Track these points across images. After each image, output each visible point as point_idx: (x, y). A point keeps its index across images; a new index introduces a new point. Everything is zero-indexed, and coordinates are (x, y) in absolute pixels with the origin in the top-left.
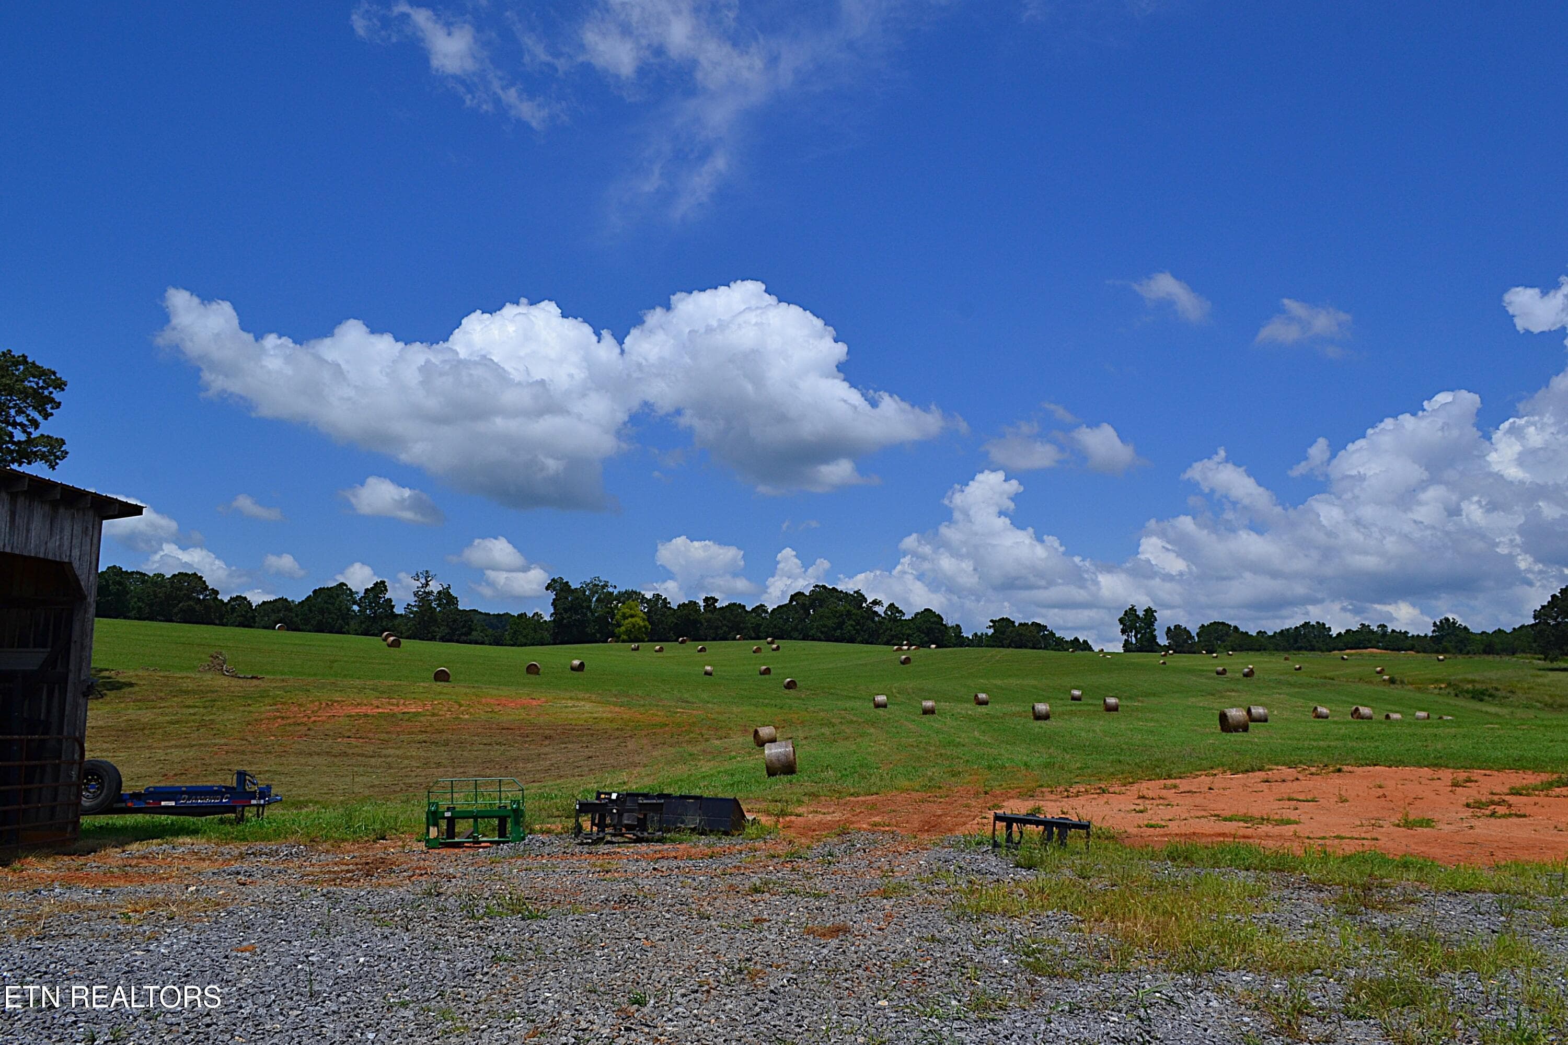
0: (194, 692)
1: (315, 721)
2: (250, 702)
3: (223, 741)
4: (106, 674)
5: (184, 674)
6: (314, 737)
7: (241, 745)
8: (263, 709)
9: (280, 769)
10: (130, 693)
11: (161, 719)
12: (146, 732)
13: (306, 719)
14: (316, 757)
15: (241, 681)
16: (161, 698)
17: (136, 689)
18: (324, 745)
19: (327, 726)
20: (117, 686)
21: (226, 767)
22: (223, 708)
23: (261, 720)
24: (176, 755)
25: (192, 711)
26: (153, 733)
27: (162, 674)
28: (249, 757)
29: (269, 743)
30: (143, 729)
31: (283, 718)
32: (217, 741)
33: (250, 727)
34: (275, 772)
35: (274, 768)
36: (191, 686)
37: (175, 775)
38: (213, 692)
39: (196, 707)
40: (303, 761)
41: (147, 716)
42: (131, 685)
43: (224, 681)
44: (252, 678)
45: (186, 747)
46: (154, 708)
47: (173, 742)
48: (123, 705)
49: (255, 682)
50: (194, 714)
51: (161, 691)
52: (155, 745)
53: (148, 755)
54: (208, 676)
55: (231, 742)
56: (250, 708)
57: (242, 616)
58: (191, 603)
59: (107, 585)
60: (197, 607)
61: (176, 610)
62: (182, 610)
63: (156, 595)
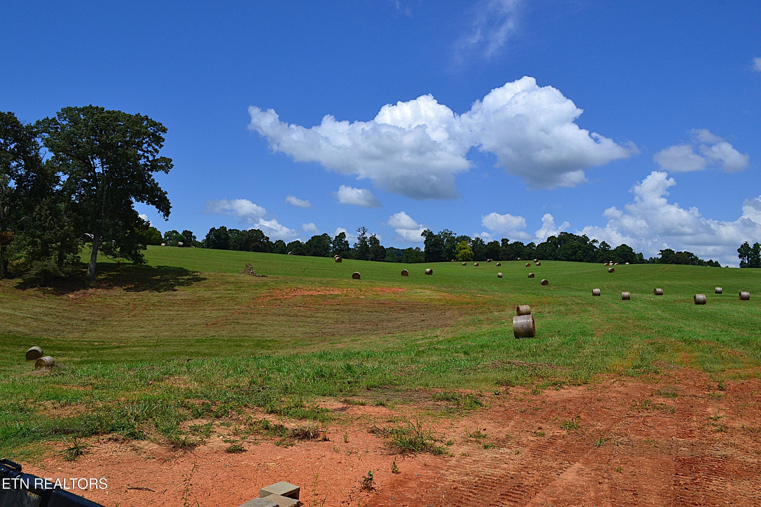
0: (232, 283)
1: (286, 298)
2: (257, 288)
3: (239, 307)
4: (196, 274)
5: (231, 274)
6: (283, 307)
7: (247, 310)
8: (263, 291)
9: (262, 322)
10: (203, 283)
11: (214, 296)
12: (205, 302)
13: (282, 297)
14: (281, 317)
15: (257, 277)
16: (217, 286)
17: (207, 281)
18: (287, 310)
19: (291, 301)
20: (198, 280)
21: (236, 321)
22: (244, 291)
23: (260, 297)
24: (215, 314)
25: (229, 292)
26: (208, 303)
27: (221, 274)
28: (248, 316)
29: (260, 309)
30: (204, 301)
31: (270, 296)
32: (236, 307)
33: (254, 300)
34: (260, 324)
35: (259, 322)
36: (232, 279)
37: (212, 324)
38: (241, 283)
39: (232, 290)
40: (274, 318)
41: (208, 294)
42: (205, 279)
43: (248, 278)
44: (262, 276)
45: (220, 310)
46: (212, 290)
47: (216, 308)
48: (198, 289)
49: (264, 278)
50: (229, 294)
51: (218, 282)
52: (207, 309)
53: (202, 314)
54: (242, 275)
55: (242, 308)
56: (257, 291)
57: (281, 249)
58: (257, 243)
59: (220, 235)
60: (260, 245)
61: (251, 247)
62: (253, 247)
63: (242, 240)
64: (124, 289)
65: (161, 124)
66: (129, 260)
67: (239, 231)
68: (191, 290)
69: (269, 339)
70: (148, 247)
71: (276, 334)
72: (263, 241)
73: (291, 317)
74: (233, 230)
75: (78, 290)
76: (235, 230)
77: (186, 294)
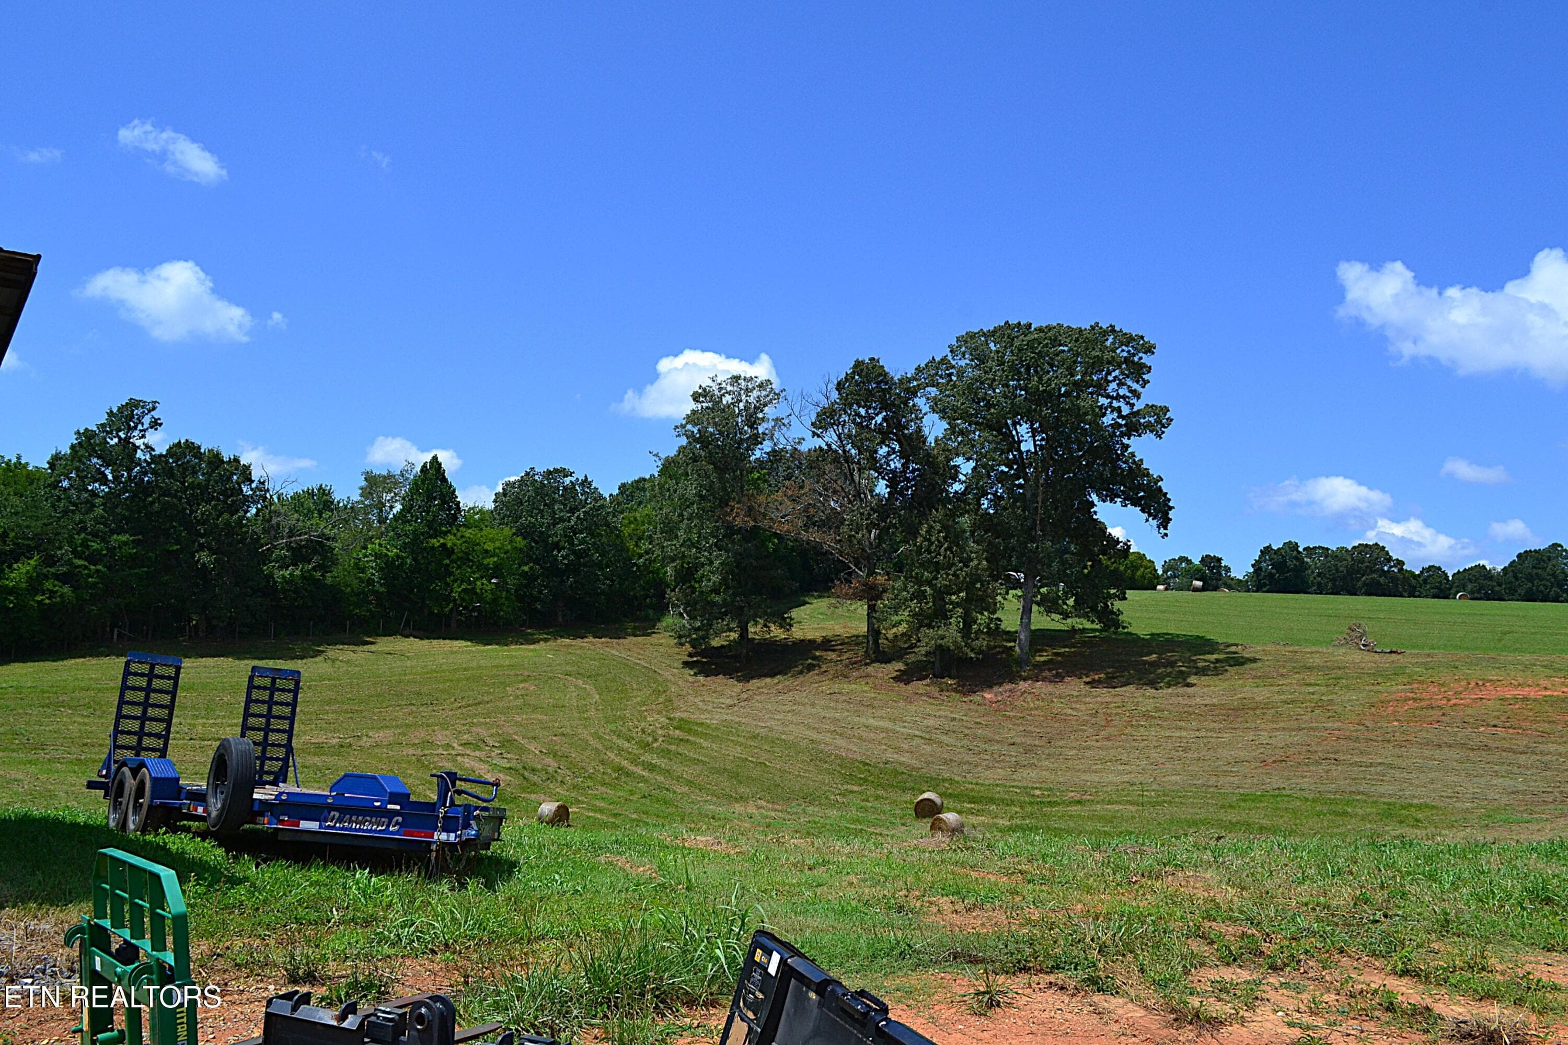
0: (1319, 668)
1: (1455, 705)
2: (1380, 680)
3: (1337, 725)
4: (1233, 649)
5: (1314, 649)
6: (1448, 724)
7: (1357, 731)
8: (1394, 688)
9: (1398, 762)
10: (1251, 669)
11: (1277, 698)
12: (1258, 712)
13: (1444, 702)
14: (1446, 750)
15: (1377, 656)
16: (1282, 675)
17: (1259, 664)
18: (1460, 734)
19: (1469, 711)
20: (1239, 662)
21: (1332, 756)
22: (1347, 687)
23: (1389, 702)
24: (1280, 738)
25: (1311, 689)
26: (1264, 714)
27: (1291, 649)
28: (1362, 746)
29: (1390, 730)
30: (1255, 709)
31: (1415, 700)
32: (1330, 725)
33: (1373, 709)
34: (1390, 766)
35: (1389, 761)
36: (1317, 661)
37: (1274, 762)
38: (1340, 668)
39: (1318, 685)
40: (1427, 753)
41: (1262, 694)
42: (1254, 660)
43: (1357, 656)
44: (1391, 652)
45: (1294, 730)
46: (1272, 685)
47: (1282, 725)
48: (1241, 682)
49: (1394, 657)
50: (1313, 694)
51: (1284, 667)
52: (1263, 726)
53: (1251, 738)
54: (1342, 650)
55: (1345, 726)
56: (1378, 687)
57: (1437, 588)
58: (1375, 576)
59: (1285, 562)
60: (1382, 580)
61: (1359, 584)
62: (1365, 584)
63: (1337, 570)
64: (1087, 683)
65: (1142, 338)
66: (1093, 622)
67: (1327, 549)
68: (1225, 685)
69: (1415, 801)
70: (1129, 593)
71: (1434, 790)
72: (1388, 571)
73: (1473, 750)
74: (1315, 548)
75: (1000, 684)
76: (1320, 547)
77: (1214, 692)
